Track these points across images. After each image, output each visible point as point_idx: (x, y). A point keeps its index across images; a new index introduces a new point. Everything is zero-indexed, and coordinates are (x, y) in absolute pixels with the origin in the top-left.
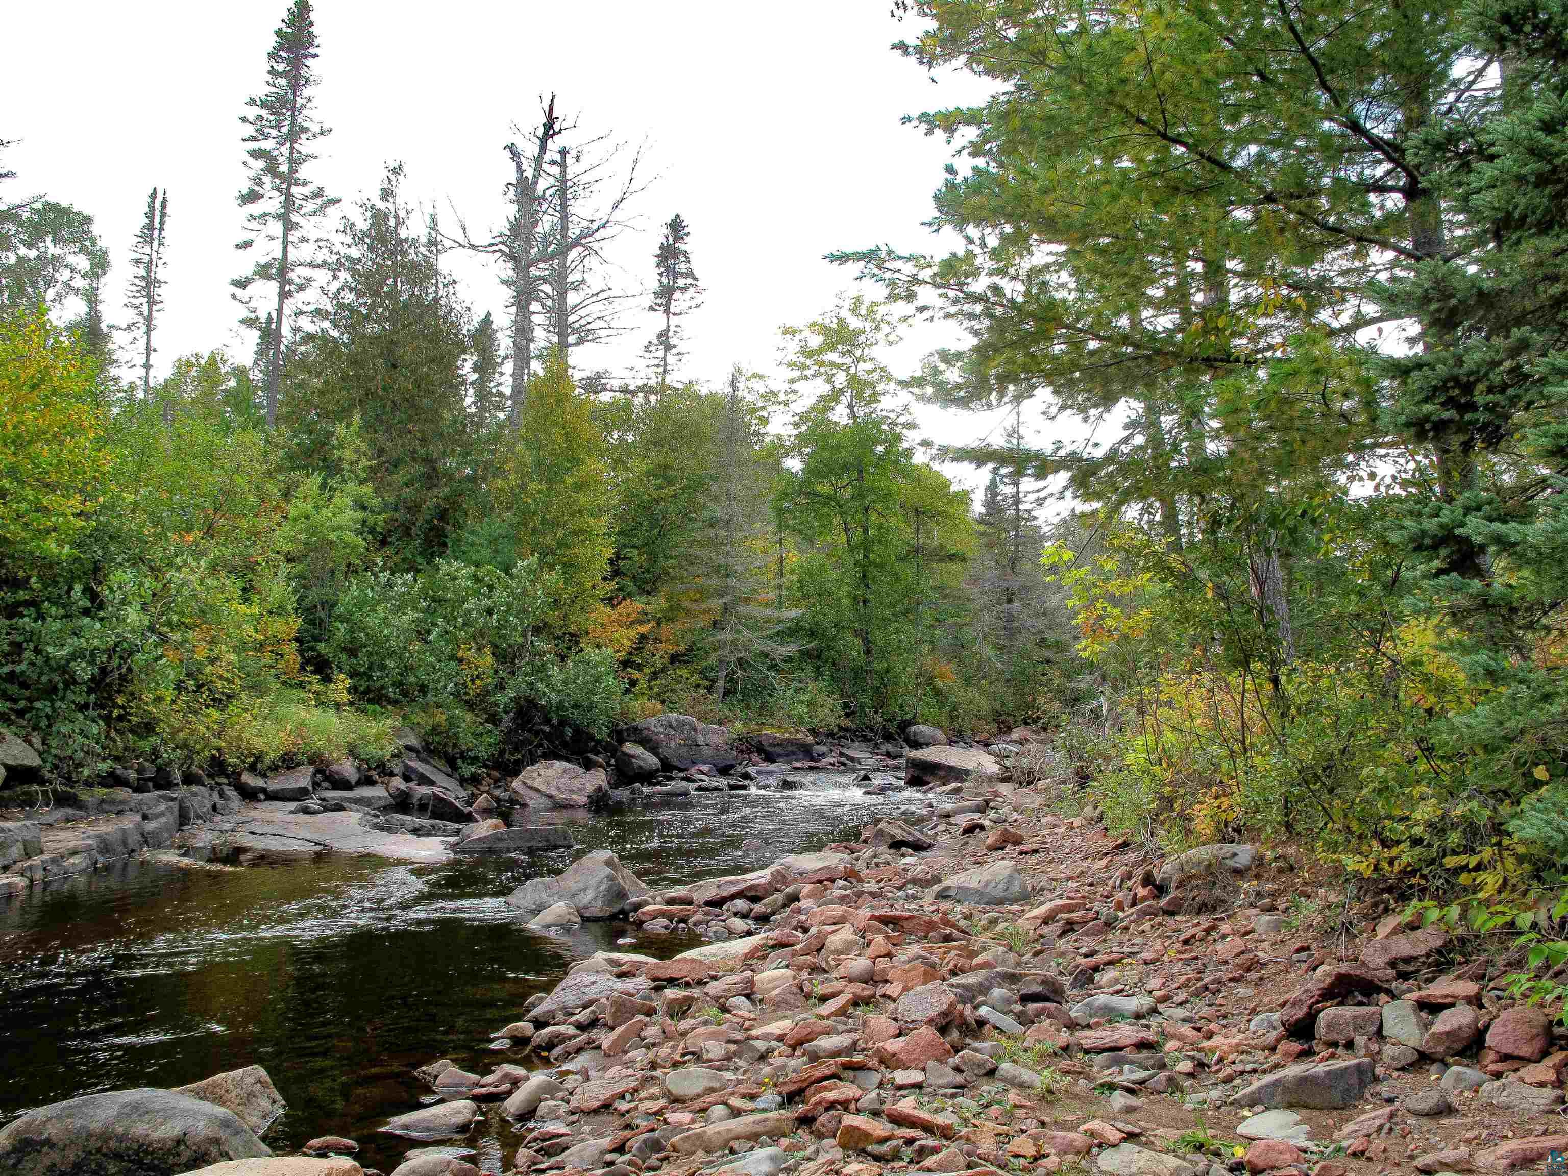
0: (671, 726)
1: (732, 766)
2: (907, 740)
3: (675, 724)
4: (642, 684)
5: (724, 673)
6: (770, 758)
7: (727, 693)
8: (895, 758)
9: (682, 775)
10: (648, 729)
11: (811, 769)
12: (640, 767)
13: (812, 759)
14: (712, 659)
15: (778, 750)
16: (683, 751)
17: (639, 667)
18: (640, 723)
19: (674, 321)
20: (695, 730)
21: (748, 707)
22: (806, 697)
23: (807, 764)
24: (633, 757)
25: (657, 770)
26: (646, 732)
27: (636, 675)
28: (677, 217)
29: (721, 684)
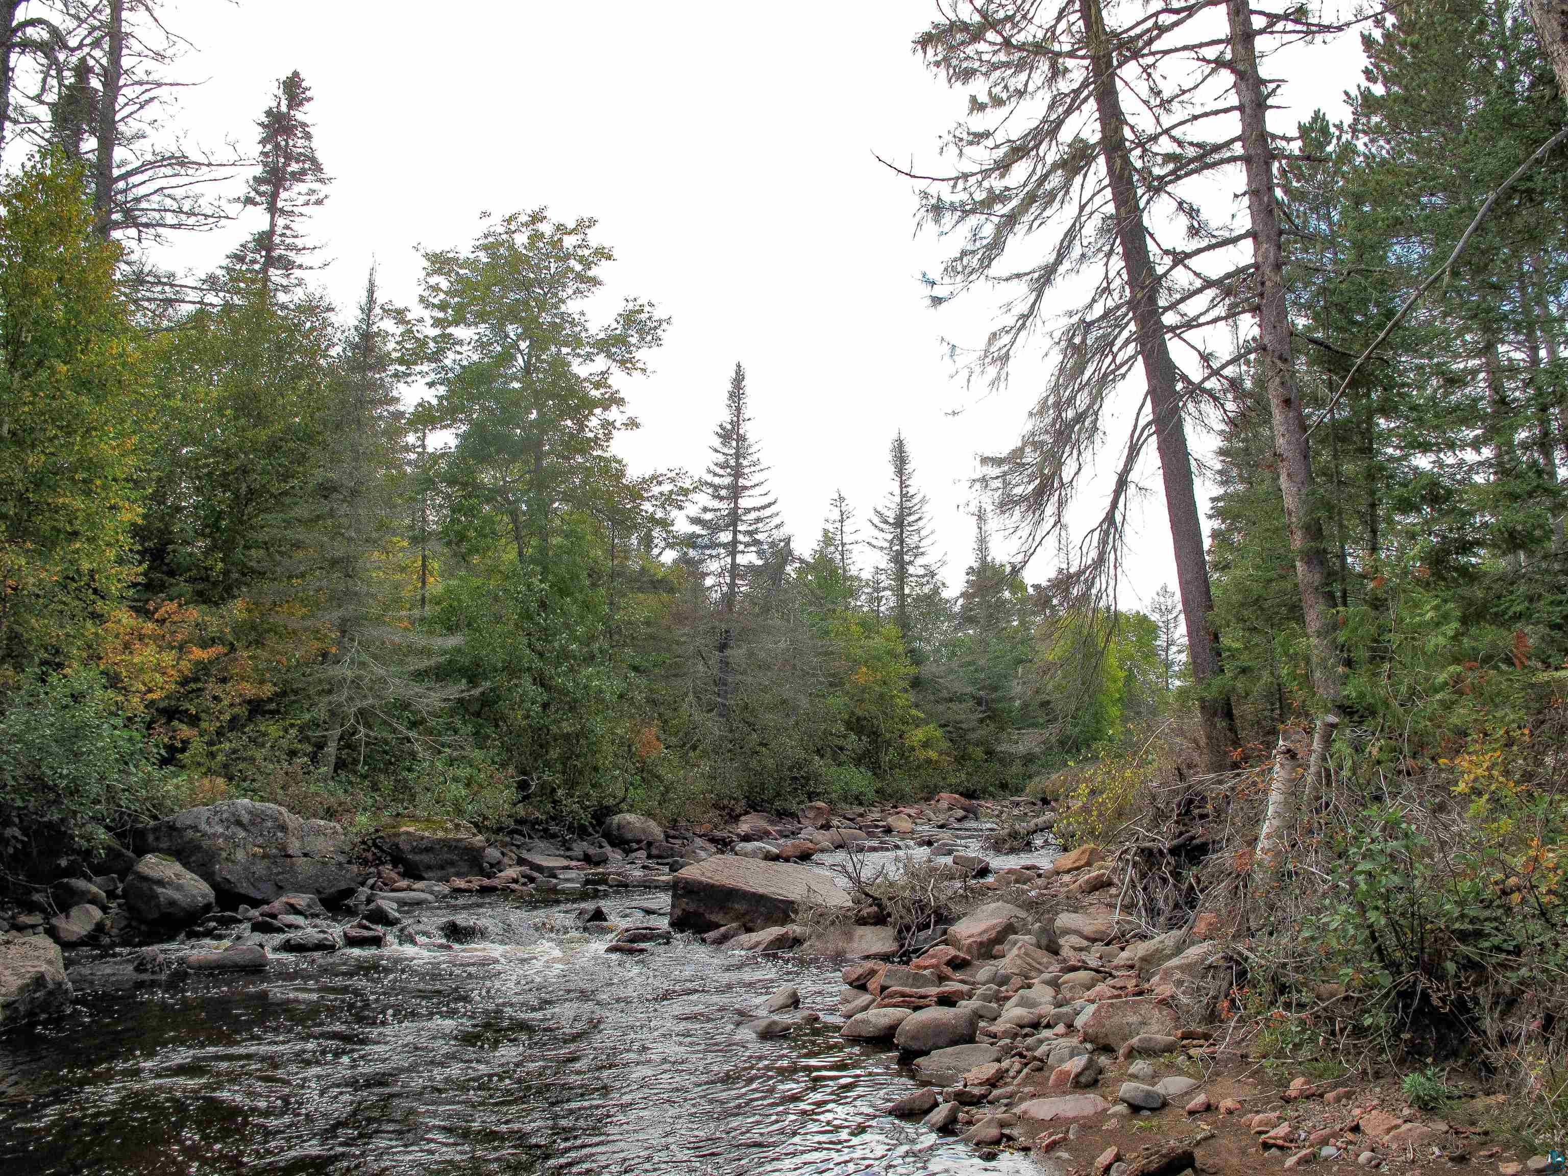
0: (239, 823)
1: (350, 892)
2: (607, 835)
3: (245, 818)
4: (197, 746)
5: (339, 731)
6: (413, 872)
7: (340, 765)
8: (597, 864)
9: (255, 913)
10: (195, 828)
11: (485, 891)
12: (172, 903)
13: (482, 873)
14: (320, 712)
15: (425, 858)
16: (260, 868)
17: (194, 721)
18: (183, 817)
19: (281, 222)
20: (283, 828)
21: (375, 788)
22: (464, 772)
23: (477, 882)
24: (160, 883)
25: (207, 907)
26: (190, 834)
27: (185, 731)
28: (296, 74)
29: (331, 749)
